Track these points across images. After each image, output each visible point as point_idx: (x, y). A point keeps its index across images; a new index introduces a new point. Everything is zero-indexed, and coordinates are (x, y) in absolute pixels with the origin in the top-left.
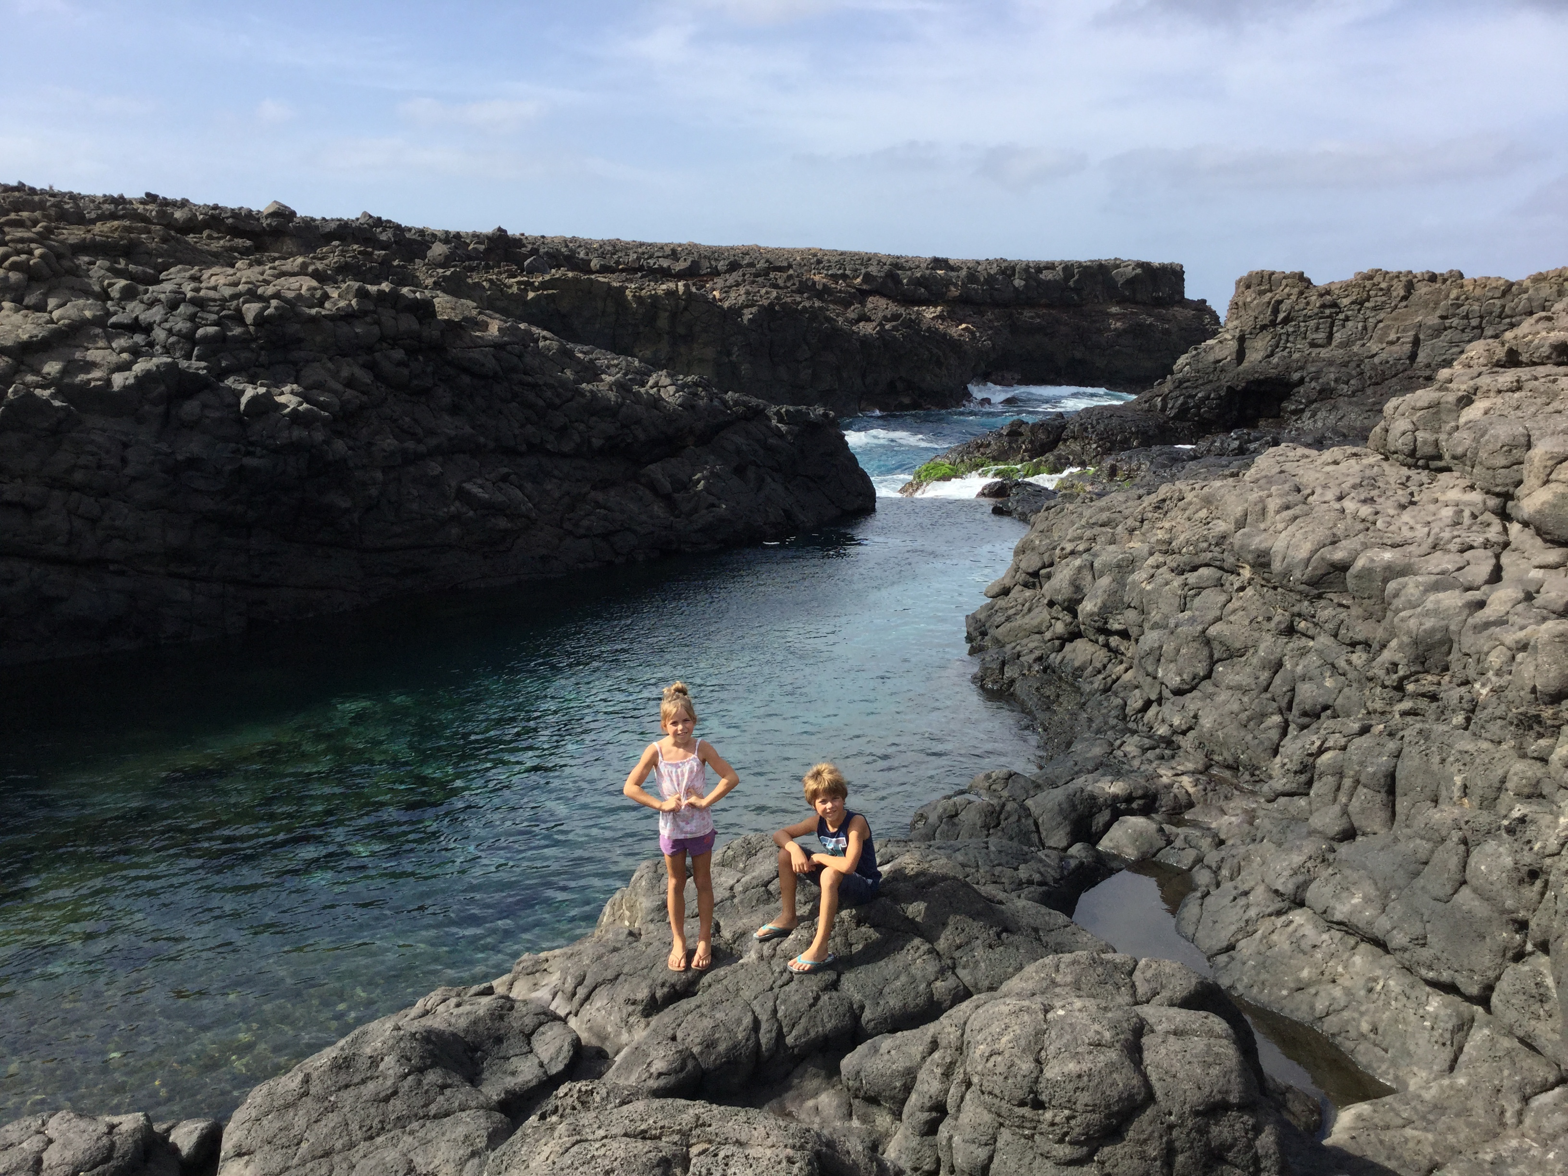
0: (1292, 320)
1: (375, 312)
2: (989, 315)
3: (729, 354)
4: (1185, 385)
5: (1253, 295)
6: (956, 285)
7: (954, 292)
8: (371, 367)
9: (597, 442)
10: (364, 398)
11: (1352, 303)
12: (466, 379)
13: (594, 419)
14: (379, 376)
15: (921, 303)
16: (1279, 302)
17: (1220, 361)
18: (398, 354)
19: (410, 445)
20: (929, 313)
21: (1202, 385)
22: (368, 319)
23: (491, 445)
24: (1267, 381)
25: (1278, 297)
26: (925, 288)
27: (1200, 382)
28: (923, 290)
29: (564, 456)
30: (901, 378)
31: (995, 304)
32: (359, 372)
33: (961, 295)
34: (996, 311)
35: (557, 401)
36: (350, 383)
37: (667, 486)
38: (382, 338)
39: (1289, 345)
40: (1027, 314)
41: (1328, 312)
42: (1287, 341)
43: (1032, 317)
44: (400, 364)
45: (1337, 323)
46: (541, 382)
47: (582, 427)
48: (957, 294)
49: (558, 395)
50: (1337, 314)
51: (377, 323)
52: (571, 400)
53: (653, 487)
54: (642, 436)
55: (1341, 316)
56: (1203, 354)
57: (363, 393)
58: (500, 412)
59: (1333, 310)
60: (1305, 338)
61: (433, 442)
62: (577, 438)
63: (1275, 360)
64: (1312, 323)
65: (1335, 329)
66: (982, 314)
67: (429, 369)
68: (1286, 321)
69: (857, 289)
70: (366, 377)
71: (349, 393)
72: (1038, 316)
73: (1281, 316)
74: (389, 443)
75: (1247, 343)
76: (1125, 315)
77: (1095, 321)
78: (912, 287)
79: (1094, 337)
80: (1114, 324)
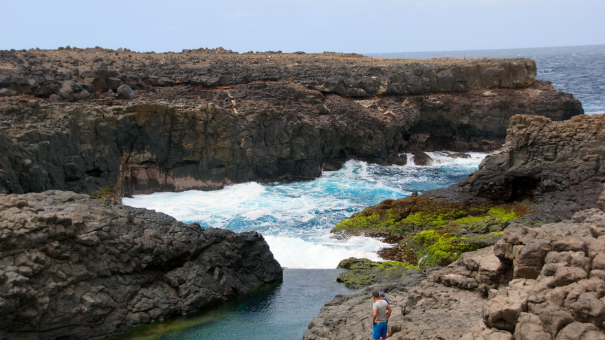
0: (536, 145)
1: (46, 227)
2: (406, 102)
3: (239, 143)
4: (482, 178)
5: (516, 130)
6: (384, 85)
7: (382, 90)
8: (45, 251)
9: (144, 266)
10: (42, 266)
11: (567, 136)
12: (84, 249)
13: (142, 254)
14: (48, 254)
15: (362, 97)
16: (529, 134)
17: (501, 164)
18: (56, 244)
19: (60, 284)
20: (366, 104)
21: (492, 177)
22: (44, 230)
23: (95, 275)
24: (523, 178)
25: (528, 132)
26: (364, 89)
27: (490, 176)
28: (362, 90)
29: (127, 274)
30: (347, 148)
31: (411, 94)
32: (39, 254)
33: (387, 91)
34: (411, 97)
35: (126, 249)
36: (37, 261)
37: (175, 281)
38: (50, 238)
39: (535, 158)
40: (432, 98)
41: (554, 140)
42: (534, 156)
43: (435, 100)
44: (57, 248)
45: (559, 147)
46: (117, 242)
47: (137, 259)
48: (385, 91)
49: (126, 246)
50: (559, 142)
51: (47, 231)
52: (132, 247)
53: (169, 283)
54: (165, 260)
55: (561, 143)
56: (492, 160)
57: (42, 264)
58: (100, 259)
59: (557, 140)
60: (542, 155)
61: (70, 280)
62: (134, 264)
63: (527, 166)
64: (546, 147)
65: (558, 150)
66: (402, 101)
67: (69, 247)
68: (533, 145)
69: (322, 92)
70: (42, 256)
71: (36, 266)
72: (439, 99)
73: (530, 142)
74: (52, 284)
75: (514, 155)
76: (494, 96)
77: (475, 101)
78: (356, 89)
79: (475, 111)
80: (488, 102)
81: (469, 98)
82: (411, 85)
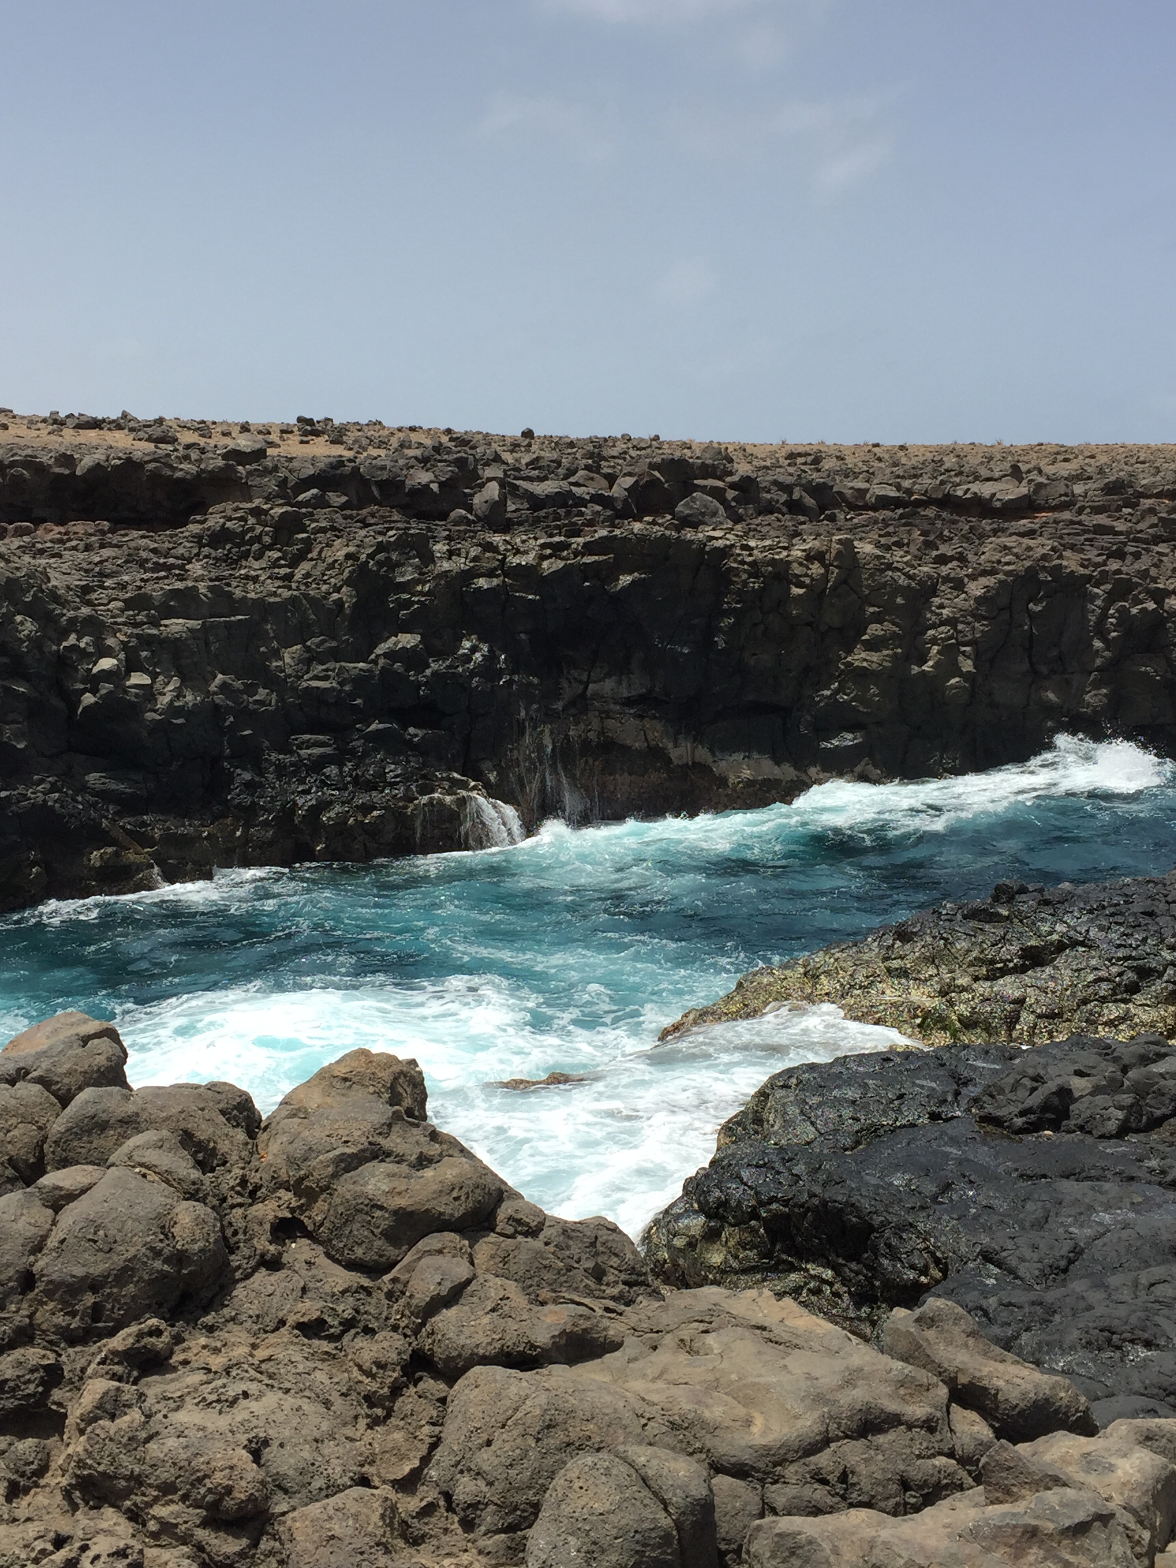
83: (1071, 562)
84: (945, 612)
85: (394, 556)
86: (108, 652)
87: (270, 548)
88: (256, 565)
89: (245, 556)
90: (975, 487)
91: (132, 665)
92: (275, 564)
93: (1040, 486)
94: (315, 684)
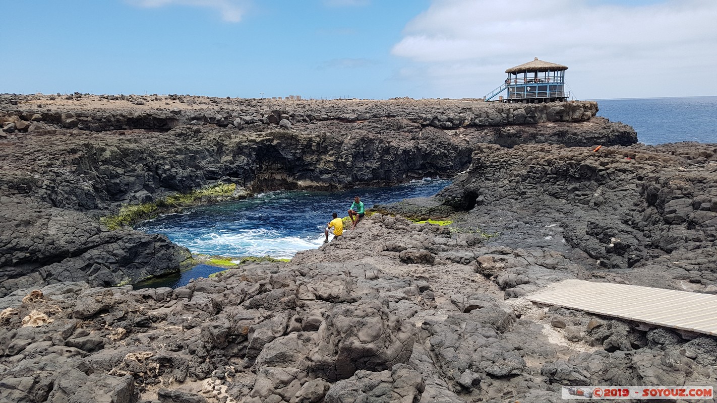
2: (486, 131)
6: (468, 120)
15: (448, 128)
17: (463, 181)
20: (450, 133)
25: (479, 157)
26: (451, 122)
28: (449, 123)
33: (470, 123)
34: (491, 128)
39: (481, 178)
40: (508, 128)
42: (481, 176)
43: (510, 130)
45: (497, 170)
48: (468, 123)
55: (499, 167)
60: (485, 176)
63: (475, 184)
64: (488, 170)
65: (495, 172)
66: (482, 130)
68: (481, 167)
72: (513, 129)
73: (479, 165)
75: (472, 175)
76: (555, 127)
77: (540, 131)
78: (445, 122)
79: (539, 137)
80: (550, 131)
81: (536, 128)
82: (491, 119)
83: (371, 136)
84: (346, 147)
85: (224, 138)
86: (166, 164)
87: (193, 137)
88: (191, 141)
89: (188, 138)
90: (345, 115)
91: (172, 167)
92: (195, 141)
93: (359, 115)
94: (211, 169)
